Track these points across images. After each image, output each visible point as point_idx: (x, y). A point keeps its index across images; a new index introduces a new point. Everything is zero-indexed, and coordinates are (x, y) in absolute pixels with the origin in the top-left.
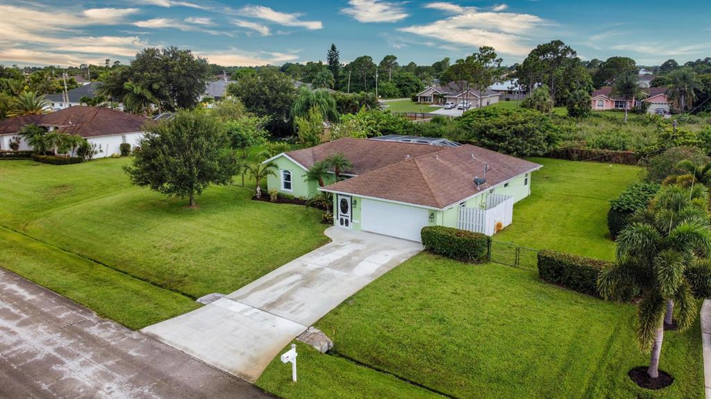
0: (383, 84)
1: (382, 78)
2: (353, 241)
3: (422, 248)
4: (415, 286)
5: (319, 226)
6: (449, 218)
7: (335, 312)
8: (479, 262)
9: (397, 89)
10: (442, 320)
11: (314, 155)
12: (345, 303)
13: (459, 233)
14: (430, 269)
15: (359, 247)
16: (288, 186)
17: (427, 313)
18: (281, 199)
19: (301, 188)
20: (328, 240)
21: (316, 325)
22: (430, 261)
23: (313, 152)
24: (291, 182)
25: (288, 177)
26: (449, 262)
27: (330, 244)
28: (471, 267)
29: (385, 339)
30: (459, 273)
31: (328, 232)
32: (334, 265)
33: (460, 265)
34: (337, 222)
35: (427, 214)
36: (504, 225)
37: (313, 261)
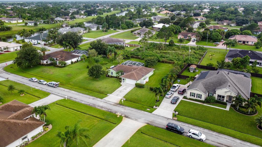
0: (122, 25)
1: (122, 23)
2: (125, 85)
3: (135, 86)
4: (135, 92)
5: (120, 82)
6: (139, 82)
7: (125, 96)
8: (143, 88)
9: (126, 26)
10: (138, 96)
11: (116, 69)
12: (126, 94)
13: (140, 84)
14: (136, 89)
15: (126, 86)
16: (112, 74)
17: (136, 95)
18: (112, 77)
19: (114, 75)
20: (121, 85)
21: (123, 97)
22: (136, 88)
23: (116, 68)
24: (113, 74)
25: (112, 73)
26: (139, 88)
27: (122, 86)
28: (142, 89)
29: (131, 98)
30: (140, 90)
31: (121, 84)
32: (124, 89)
33: (140, 88)
34: (122, 82)
35: (136, 82)
36: (147, 81)
37: (120, 89)
